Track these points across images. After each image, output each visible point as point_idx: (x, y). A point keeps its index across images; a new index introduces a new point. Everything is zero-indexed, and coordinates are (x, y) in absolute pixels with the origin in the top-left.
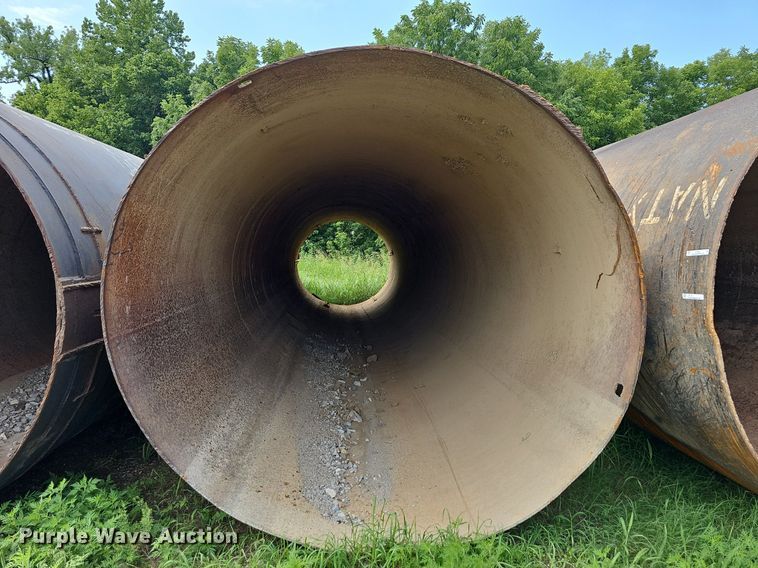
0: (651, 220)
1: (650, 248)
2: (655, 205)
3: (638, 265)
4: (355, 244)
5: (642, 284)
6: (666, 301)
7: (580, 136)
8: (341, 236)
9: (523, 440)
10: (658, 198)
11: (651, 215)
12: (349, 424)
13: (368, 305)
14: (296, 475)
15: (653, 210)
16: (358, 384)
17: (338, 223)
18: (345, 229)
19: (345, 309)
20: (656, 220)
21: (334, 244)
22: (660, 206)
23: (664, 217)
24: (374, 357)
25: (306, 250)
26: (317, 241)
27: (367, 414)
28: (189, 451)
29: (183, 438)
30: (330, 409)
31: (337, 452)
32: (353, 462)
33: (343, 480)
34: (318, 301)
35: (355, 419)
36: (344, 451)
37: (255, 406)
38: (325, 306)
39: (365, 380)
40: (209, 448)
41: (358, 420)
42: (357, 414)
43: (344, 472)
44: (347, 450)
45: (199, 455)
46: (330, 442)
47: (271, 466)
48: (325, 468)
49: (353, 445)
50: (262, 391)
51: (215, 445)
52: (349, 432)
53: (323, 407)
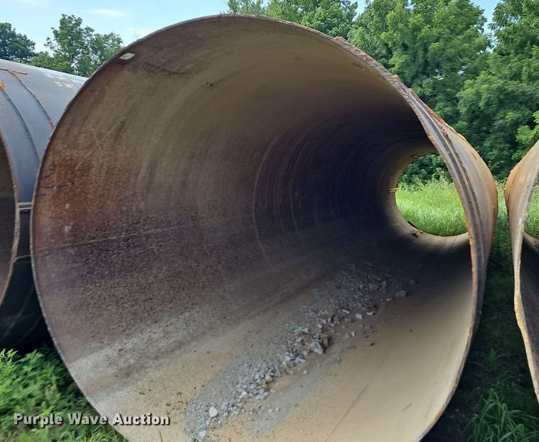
9: (404, 409)
12: (305, 353)
14: (199, 387)
16: (359, 316)
19: (437, 240)
24: (403, 293)
25: (438, 178)
27: (336, 348)
28: (93, 346)
29: (93, 335)
30: (300, 335)
31: (260, 377)
32: (267, 390)
33: (240, 404)
34: (409, 229)
35: (316, 350)
36: (268, 378)
37: (213, 320)
38: (415, 235)
39: (371, 314)
40: (120, 347)
41: (319, 351)
42: (319, 345)
43: (250, 397)
44: (272, 376)
45: (103, 351)
46: (264, 366)
47: (179, 374)
48: (232, 389)
49: (287, 374)
50: (236, 308)
51: (129, 346)
52: (296, 361)
53: (293, 333)
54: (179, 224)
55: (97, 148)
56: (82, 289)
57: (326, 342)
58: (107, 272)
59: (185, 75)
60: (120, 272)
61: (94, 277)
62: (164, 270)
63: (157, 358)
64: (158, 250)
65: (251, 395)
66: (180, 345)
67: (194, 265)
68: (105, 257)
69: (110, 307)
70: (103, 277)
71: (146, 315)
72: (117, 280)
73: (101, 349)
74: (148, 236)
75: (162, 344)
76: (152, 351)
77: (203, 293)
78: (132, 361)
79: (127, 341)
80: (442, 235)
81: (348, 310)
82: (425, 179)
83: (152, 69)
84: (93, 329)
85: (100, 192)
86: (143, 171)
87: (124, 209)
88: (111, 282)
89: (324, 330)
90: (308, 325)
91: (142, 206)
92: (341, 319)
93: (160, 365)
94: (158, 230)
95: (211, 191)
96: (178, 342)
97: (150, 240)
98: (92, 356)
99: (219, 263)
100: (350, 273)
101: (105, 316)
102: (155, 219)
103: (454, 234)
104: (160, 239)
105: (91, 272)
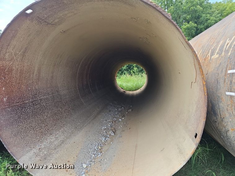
0: (216, 56)
1: (214, 70)
2: (218, 49)
3: (203, 78)
4: (140, 71)
5: (205, 87)
6: (220, 95)
7: (170, 18)
8: (135, 69)
9: (161, 151)
10: (220, 45)
11: (216, 54)
12: (108, 136)
13: (138, 91)
14: (75, 157)
15: (217, 51)
16: (120, 120)
17: (134, 65)
18: (136, 66)
19: (131, 92)
20: (217, 56)
21: (133, 72)
22: (220, 50)
23: (220, 54)
24: (130, 110)
25: (125, 74)
26: (128, 71)
27: (118, 132)
28: (27, 150)
29: (26, 145)
30: (104, 130)
31: (97, 148)
32: (101, 152)
33: (93, 160)
34: (122, 90)
35: (112, 134)
36: (100, 148)
37: (72, 129)
38: (124, 92)
39: (124, 118)
40: (39, 148)
41: (113, 134)
42: (112, 132)
43: (96, 157)
44: (101, 147)
45: (32, 151)
46: (97, 143)
47: (66, 153)
48: (88, 155)
49: (106, 145)
50: (79, 124)
51: (43, 146)
52: (107, 139)
53: (102, 129)
54: (52, 94)
55: (15, 61)
56: (17, 126)
57: (114, 130)
58: (26, 117)
59: (54, 25)
60: (32, 116)
61: (21, 119)
62: (50, 113)
63: (55, 149)
64: (46, 105)
65: (96, 155)
66: (63, 142)
67: (61, 109)
68: (24, 110)
69: (30, 132)
70: (25, 119)
71: (47, 132)
72: (32, 120)
73: (31, 150)
74: (41, 100)
75: (56, 143)
76: (53, 146)
77: (66, 120)
78: (45, 152)
79: (41, 145)
80: (132, 91)
81: (116, 118)
82: (121, 74)
83: (40, 20)
84: (25, 142)
85: (18, 82)
86: (36, 71)
87: (29, 89)
88: (29, 121)
89: (111, 126)
90: (105, 126)
91: (37, 87)
92: (115, 122)
93: (57, 151)
94: (44, 97)
95: (62, 80)
96: (62, 141)
97: (42, 101)
98: (27, 154)
99: (69, 107)
100: (111, 106)
101: (29, 136)
102: (43, 92)
103: (136, 90)
104: (46, 101)
105: (19, 118)
